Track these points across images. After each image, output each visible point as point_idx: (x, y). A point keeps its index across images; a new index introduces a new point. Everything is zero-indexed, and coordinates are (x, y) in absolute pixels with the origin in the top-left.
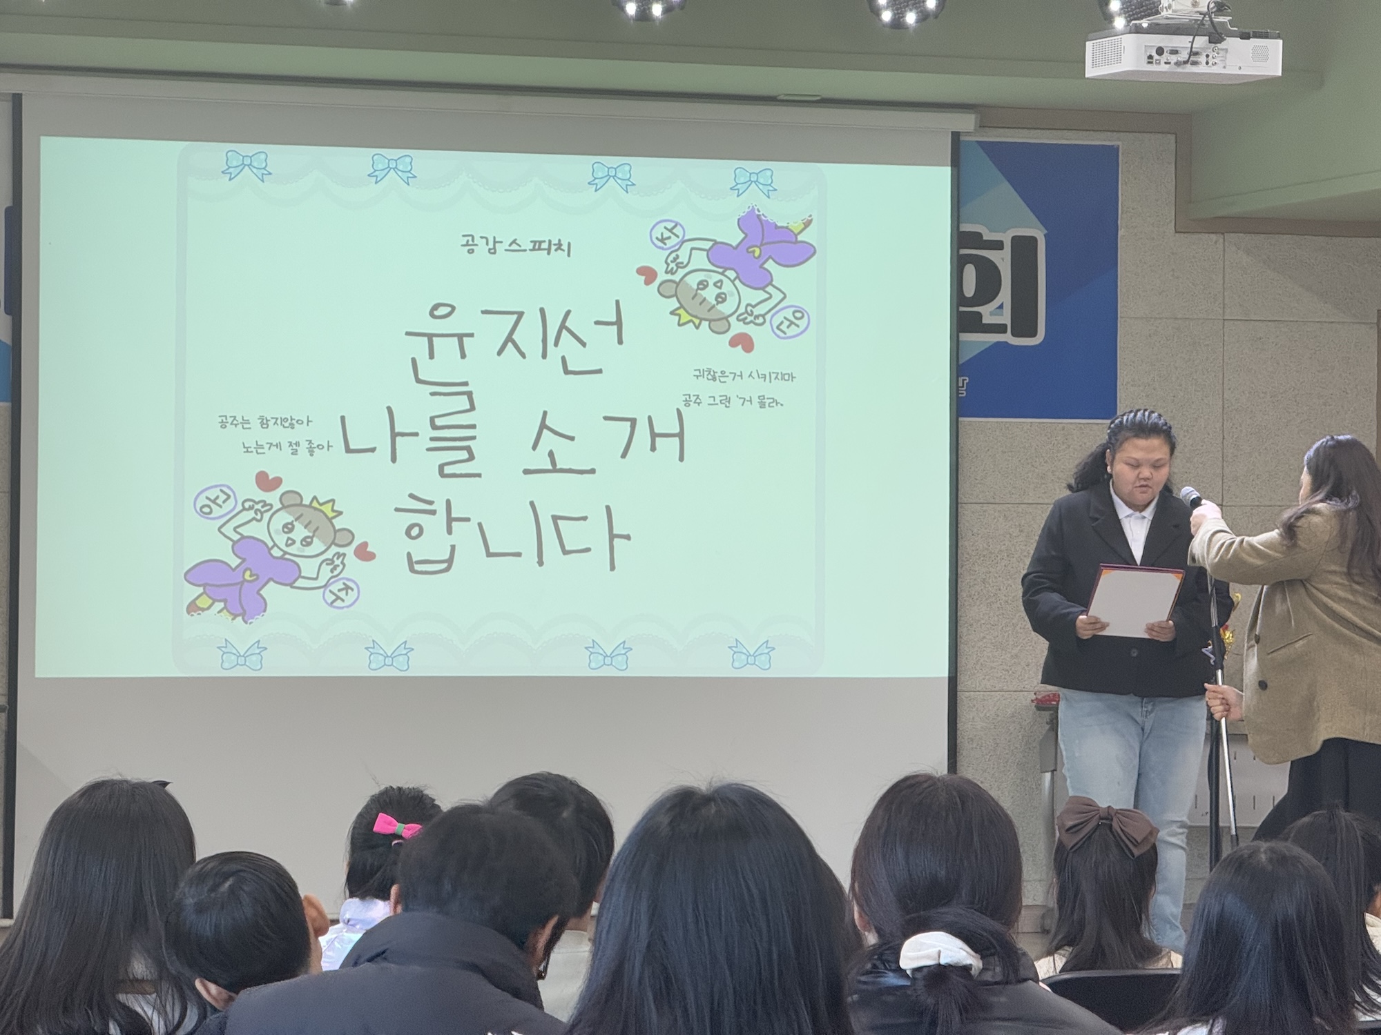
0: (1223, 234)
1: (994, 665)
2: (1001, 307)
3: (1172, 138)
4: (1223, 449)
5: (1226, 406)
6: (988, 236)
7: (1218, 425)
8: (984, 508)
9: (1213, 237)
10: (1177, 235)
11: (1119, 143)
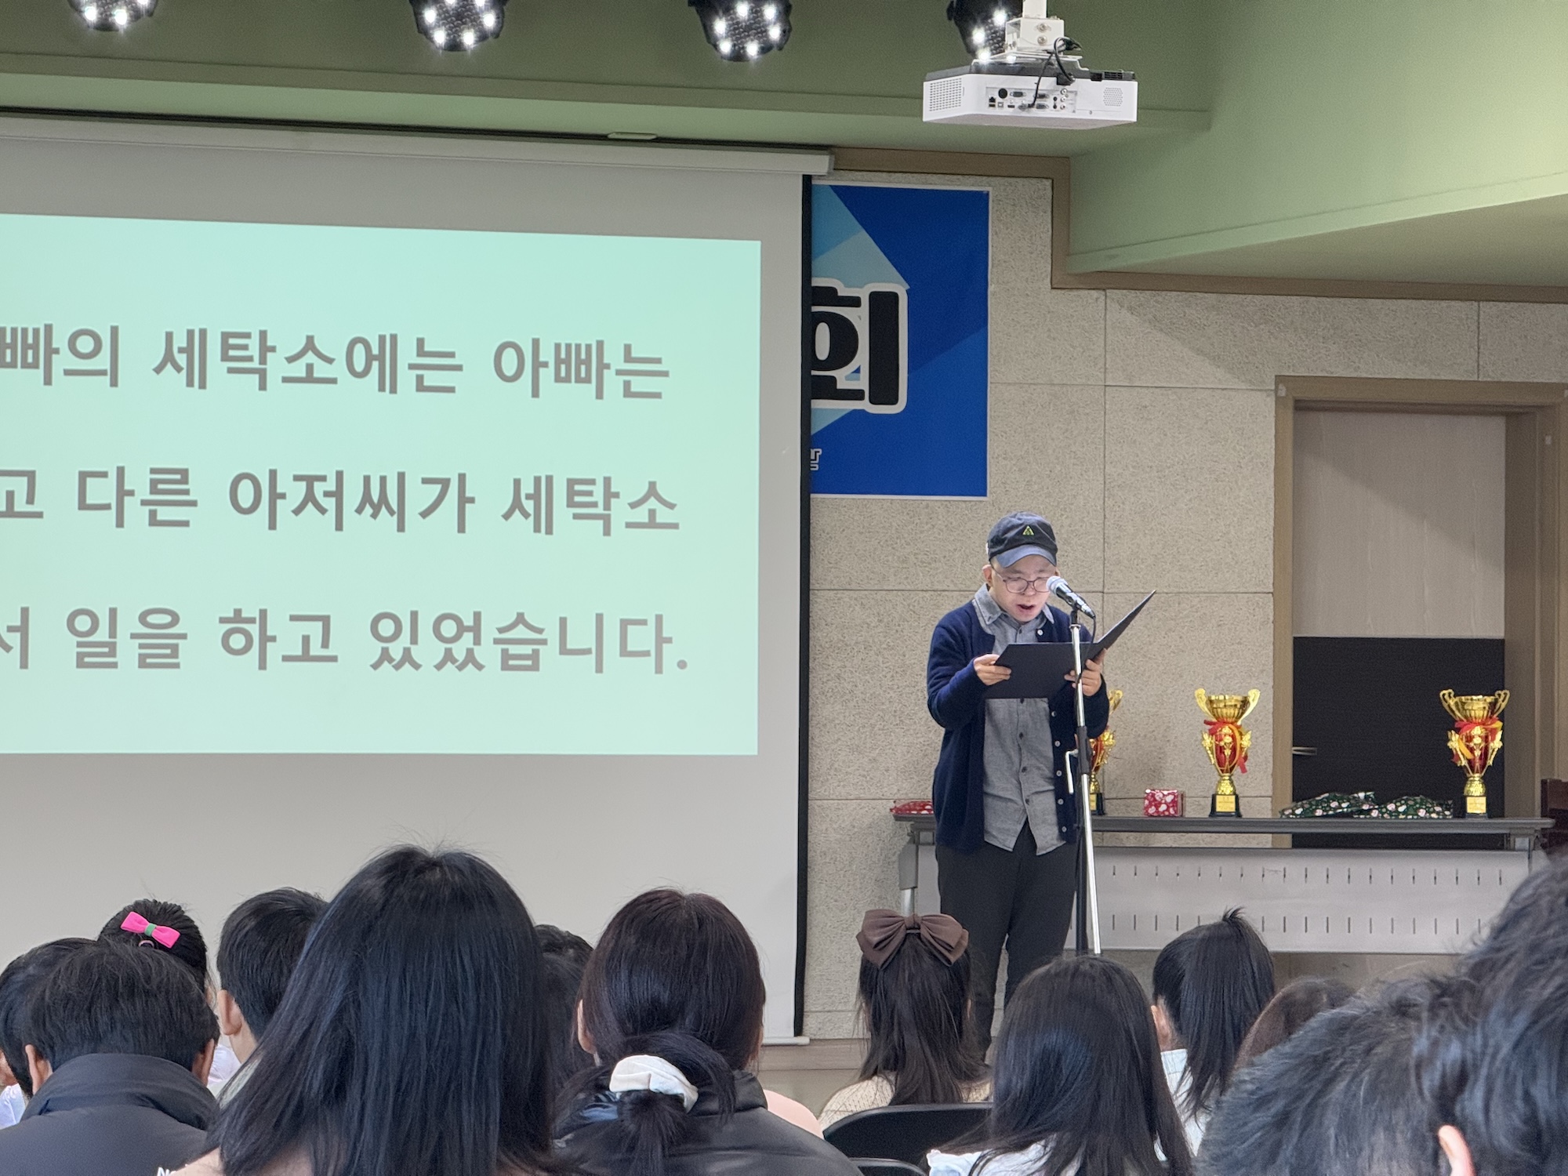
0: (1104, 290)
1: (849, 770)
3: (1048, 183)
5: (1107, 482)
7: (1099, 503)
8: (839, 595)
9: (1094, 293)
10: (1054, 291)
11: (989, 189)
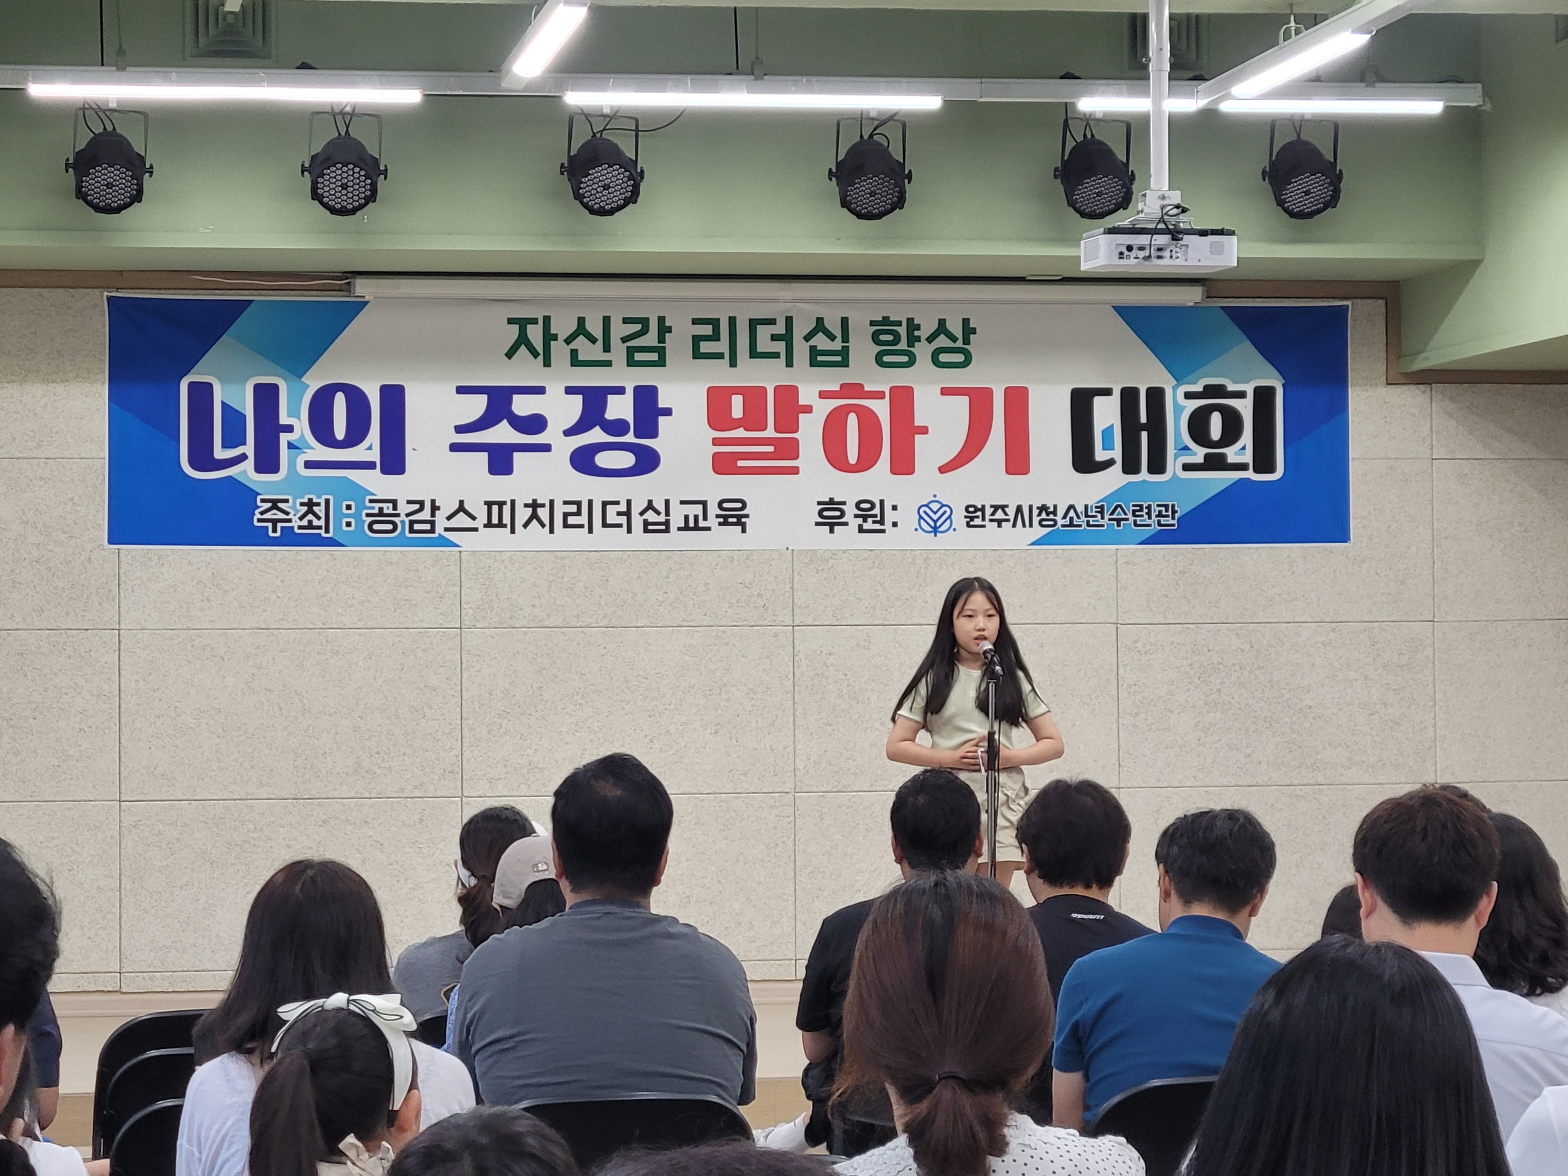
0: (1430, 385)
2: (1244, 448)
3: (1383, 302)
4: (1433, 573)
5: (1435, 534)
6: (1231, 387)
7: (1429, 551)
9: (1422, 388)
10: (1388, 387)
11: (1348, 305)
